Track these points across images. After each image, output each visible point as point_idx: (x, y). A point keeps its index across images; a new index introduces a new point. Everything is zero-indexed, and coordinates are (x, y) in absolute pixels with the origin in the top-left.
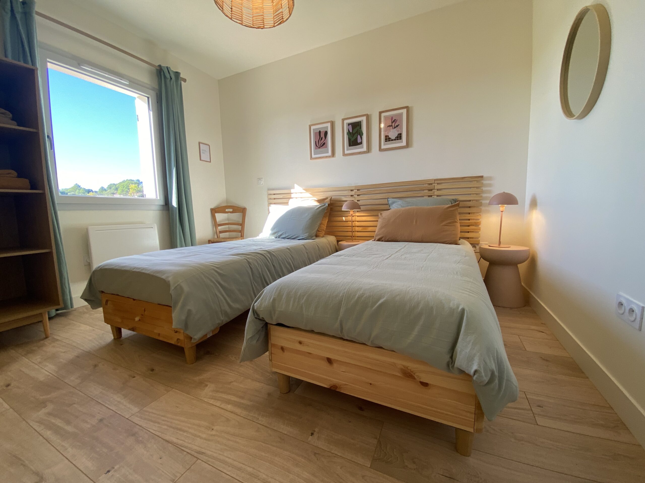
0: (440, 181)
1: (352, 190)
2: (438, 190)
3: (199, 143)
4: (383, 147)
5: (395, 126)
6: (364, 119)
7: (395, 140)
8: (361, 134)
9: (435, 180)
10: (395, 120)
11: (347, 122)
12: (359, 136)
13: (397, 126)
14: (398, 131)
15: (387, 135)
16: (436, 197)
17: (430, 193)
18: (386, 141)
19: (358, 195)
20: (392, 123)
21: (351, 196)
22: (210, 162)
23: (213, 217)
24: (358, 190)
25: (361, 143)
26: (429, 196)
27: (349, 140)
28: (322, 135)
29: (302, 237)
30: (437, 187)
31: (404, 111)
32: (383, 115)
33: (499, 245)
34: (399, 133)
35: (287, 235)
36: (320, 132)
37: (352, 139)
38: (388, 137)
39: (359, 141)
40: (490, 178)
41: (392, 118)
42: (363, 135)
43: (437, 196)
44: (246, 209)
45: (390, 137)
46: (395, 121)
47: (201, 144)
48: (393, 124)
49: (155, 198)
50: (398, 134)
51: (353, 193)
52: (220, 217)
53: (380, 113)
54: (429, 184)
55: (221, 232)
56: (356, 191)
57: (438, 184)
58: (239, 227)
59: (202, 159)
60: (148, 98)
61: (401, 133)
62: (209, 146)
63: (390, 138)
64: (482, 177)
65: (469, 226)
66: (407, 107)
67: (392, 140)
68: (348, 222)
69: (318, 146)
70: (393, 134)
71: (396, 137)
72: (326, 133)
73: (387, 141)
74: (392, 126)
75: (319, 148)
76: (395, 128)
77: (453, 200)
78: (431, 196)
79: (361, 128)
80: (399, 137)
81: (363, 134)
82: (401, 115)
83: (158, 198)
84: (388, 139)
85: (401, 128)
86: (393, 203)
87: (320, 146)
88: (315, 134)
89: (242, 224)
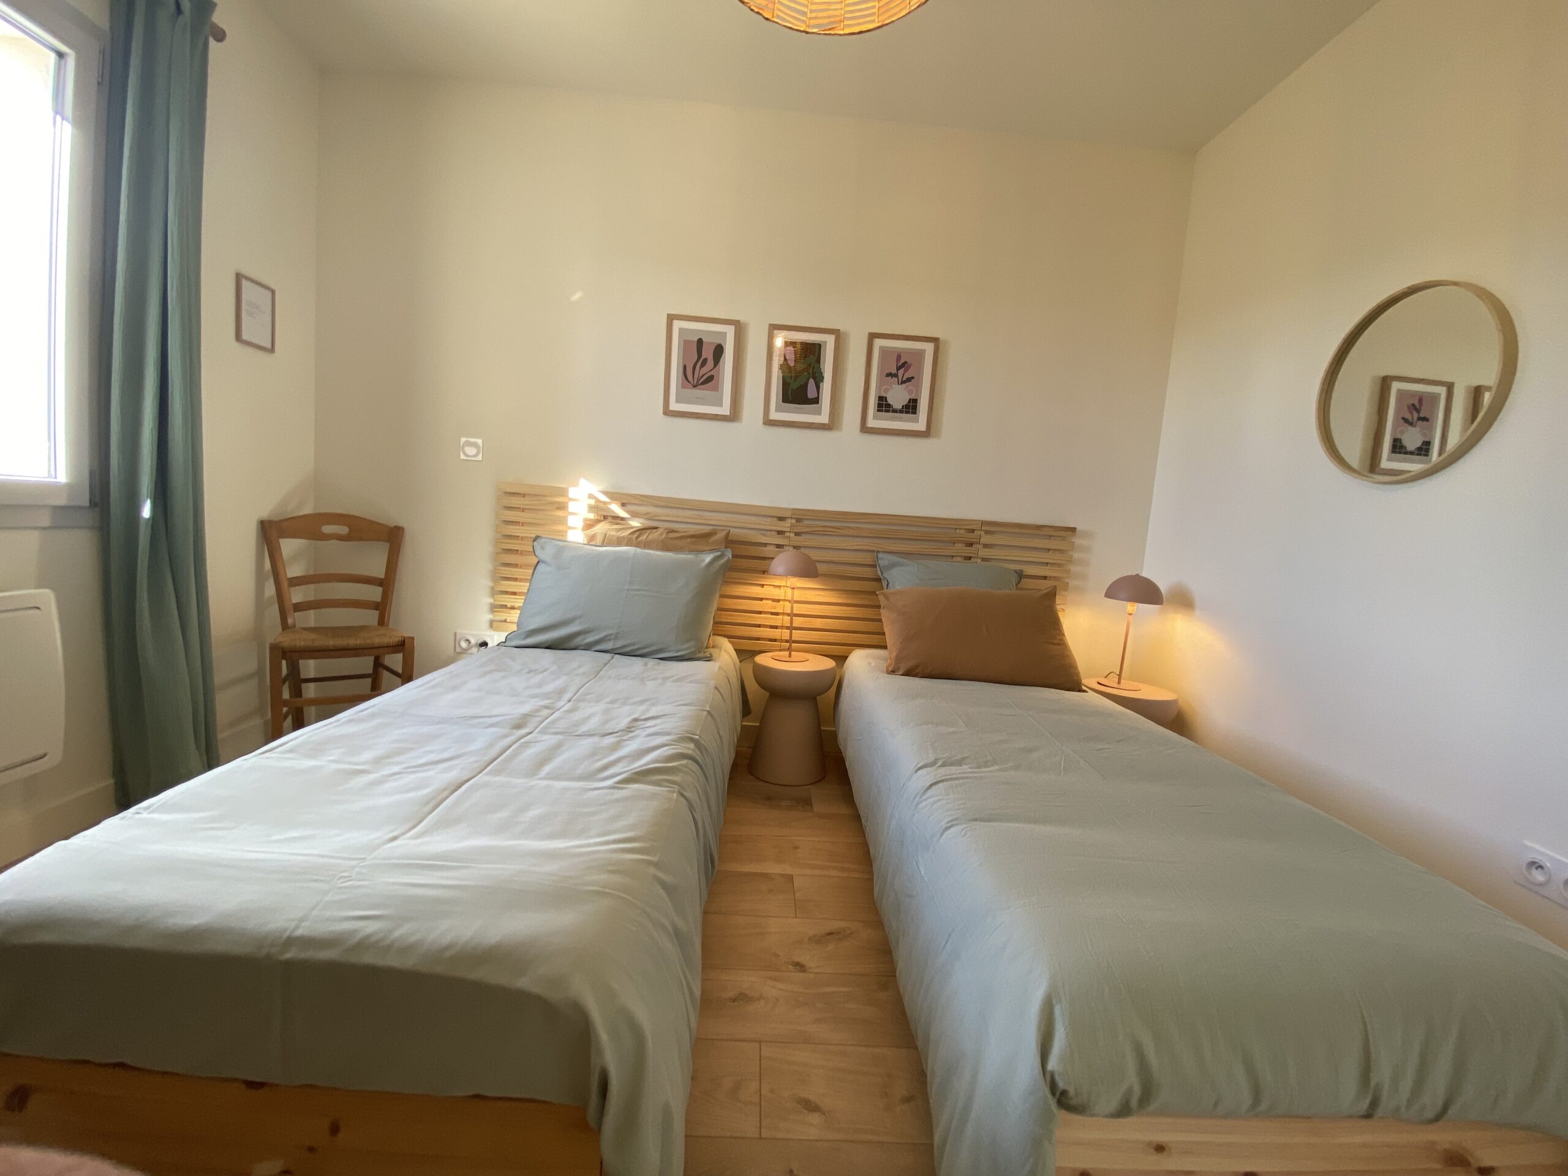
0: (991, 527)
1: (781, 519)
2: (986, 546)
3: (239, 277)
4: (871, 423)
5: (904, 379)
7: (901, 412)
9: (983, 523)
10: (905, 363)
13: (909, 380)
14: (911, 392)
17: (968, 551)
18: (878, 411)
19: (797, 534)
20: (898, 369)
22: (272, 350)
23: (270, 550)
24: (798, 520)
26: (966, 558)
28: (708, 353)
30: (986, 539)
31: (929, 348)
32: (878, 343)
33: (1119, 683)
34: (913, 396)
36: (700, 342)
38: (886, 401)
41: (899, 357)
45: (890, 401)
46: (904, 366)
47: (244, 282)
48: (901, 372)
50: (910, 399)
51: (785, 526)
53: (873, 336)
54: (969, 531)
55: (298, 607)
56: (794, 521)
57: (987, 532)
59: (245, 336)
60: (61, 55)
61: (917, 400)
62: (273, 292)
63: (889, 405)
64: (1073, 530)
66: (935, 340)
67: (895, 411)
68: (764, 601)
69: (691, 381)
70: (898, 396)
71: (903, 406)
72: (719, 351)
73: (882, 411)
74: (896, 375)
75: (695, 387)
76: (903, 382)
78: (970, 558)
82: (920, 355)
83: (62, 479)
84: (883, 405)
85: (919, 388)
87: (698, 381)
89: (387, 583)
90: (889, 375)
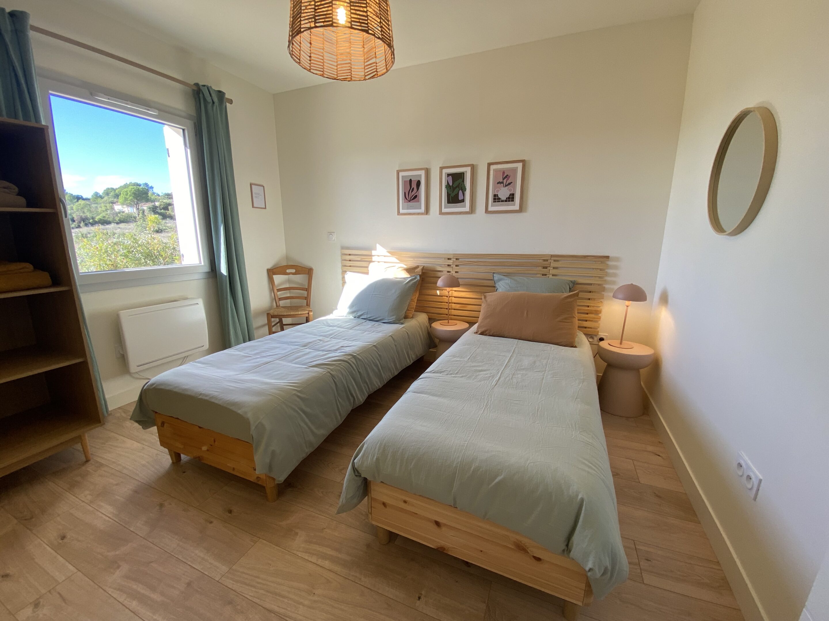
0: (557, 258)
1: (449, 259)
2: (554, 268)
3: (251, 185)
4: (490, 209)
5: (507, 184)
6: (468, 171)
7: (506, 201)
8: (464, 190)
9: (552, 256)
10: (507, 175)
11: (445, 171)
12: (460, 191)
13: (509, 184)
14: (510, 190)
15: (497, 194)
16: (551, 276)
18: (494, 202)
19: (456, 266)
20: (503, 179)
21: (448, 265)
22: (265, 208)
23: (271, 280)
24: (457, 259)
25: (463, 201)
26: (543, 275)
27: (448, 195)
28: (414, 186)
29: (388, 320)
30: (553, 264)
31: (520, 166)
32: (493, 167)
33: (621, 344)
34: (512, 192)
35: (369, 316)
36: (411, 180)
37: (452, 195)
38: (498, 196)
39: (461, 197)
40: (617, 259)
41: (504, 173)
42: (466, 191)
43: (553, 275)
44: (313, 269)
45: (500, 196)
46: (507, 177)
47: (253, 186)
48: (505, 181)
49: (199, 263)
50: (510, 194)
51: (450, 262)
52: (278, 279)
53: (489, 165)
54: (544, 260)
55: (280, 299)
56: (455, 260)
57: (555, 261)
58: (305, 293)
59: (255, 206)
60: (184, 130)
61: (514, 194)
62: (264, 187)
63: (499, 199)
64: (608, 257)
65: (587, 314)
66: (523, 161)
67: (503, 201)
68: (443, 297)
69: (408, 199)
70: (504, 193)
71: (507, 198)
72: (419, 183)
73: (496, 202)
74: (502, 183)
75: (409, 201)
76: (506, 186)
77: (571, 282)
78: (546, 275)
79: (463, 181)
80: (511, 198)
81: (466, 189)
82: (515, 170)
83: (203, 264)
84: (496, 199)
85: (515, 188)
86: (500, 280)
87: (411, 198)
88: (405, 182)
89: (308, 290)
90: (499, 183)
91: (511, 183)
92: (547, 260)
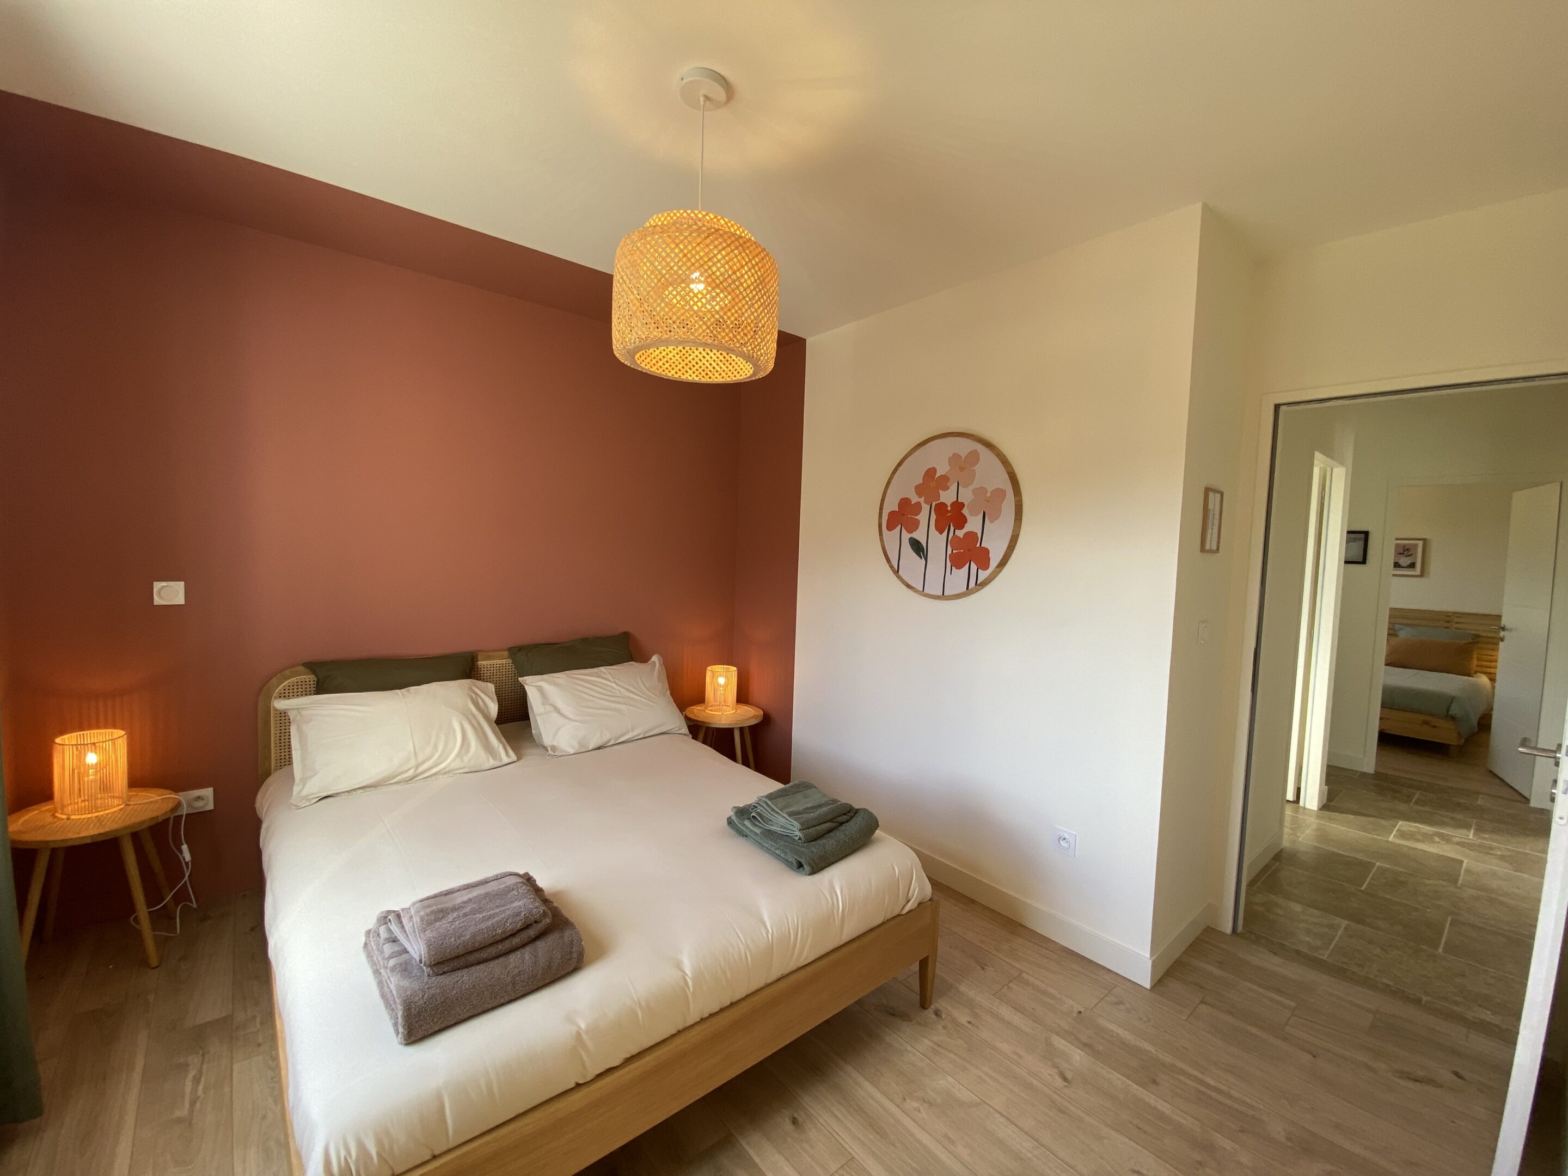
0: (1460, 615)
2: (1457, 623)
4: (1391, 572)
7: (1406, 567)
9: (1455, 613)
10: (1408, 549)
13: (1410, 555)
15: (1397, 561)
16: (1454, 629)
17: (1446, 625)
18: (1394, 567)
20: (1404, 551)
26: (1446, 628)
30: (1458, 620)
31: (1421, 543)
32: (1393, 542)
34: (1412, 561)
38: (1398, 563)
41: (1404, 546)
43: (1456, 629)
48: (1405, 553)
50: (1411, 563)
54: (1447, 616)
57: (1457, 617)
61: (1415, 563)
63: (1400, 565)
65: (1491, 662)
66: (1424, 540)
67: (1403, 567)
70: (1404, 562)
71: (1407, 565)
73: (1396, 567)
74: (1403, 554)
76: (1407, 556)
77: (1472, 634)
78: (1448, 628)
80: (1412, 566)
82: (1416, 546)
84: (1397, 565)
85: (1416, 558)
86: (1401, 629)
90: (1400, 554)
91: (1412, 554)
92: (1449, 616)
